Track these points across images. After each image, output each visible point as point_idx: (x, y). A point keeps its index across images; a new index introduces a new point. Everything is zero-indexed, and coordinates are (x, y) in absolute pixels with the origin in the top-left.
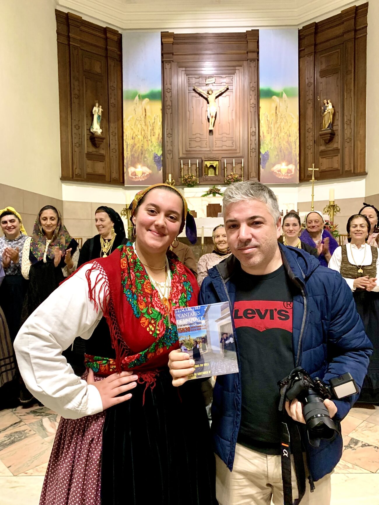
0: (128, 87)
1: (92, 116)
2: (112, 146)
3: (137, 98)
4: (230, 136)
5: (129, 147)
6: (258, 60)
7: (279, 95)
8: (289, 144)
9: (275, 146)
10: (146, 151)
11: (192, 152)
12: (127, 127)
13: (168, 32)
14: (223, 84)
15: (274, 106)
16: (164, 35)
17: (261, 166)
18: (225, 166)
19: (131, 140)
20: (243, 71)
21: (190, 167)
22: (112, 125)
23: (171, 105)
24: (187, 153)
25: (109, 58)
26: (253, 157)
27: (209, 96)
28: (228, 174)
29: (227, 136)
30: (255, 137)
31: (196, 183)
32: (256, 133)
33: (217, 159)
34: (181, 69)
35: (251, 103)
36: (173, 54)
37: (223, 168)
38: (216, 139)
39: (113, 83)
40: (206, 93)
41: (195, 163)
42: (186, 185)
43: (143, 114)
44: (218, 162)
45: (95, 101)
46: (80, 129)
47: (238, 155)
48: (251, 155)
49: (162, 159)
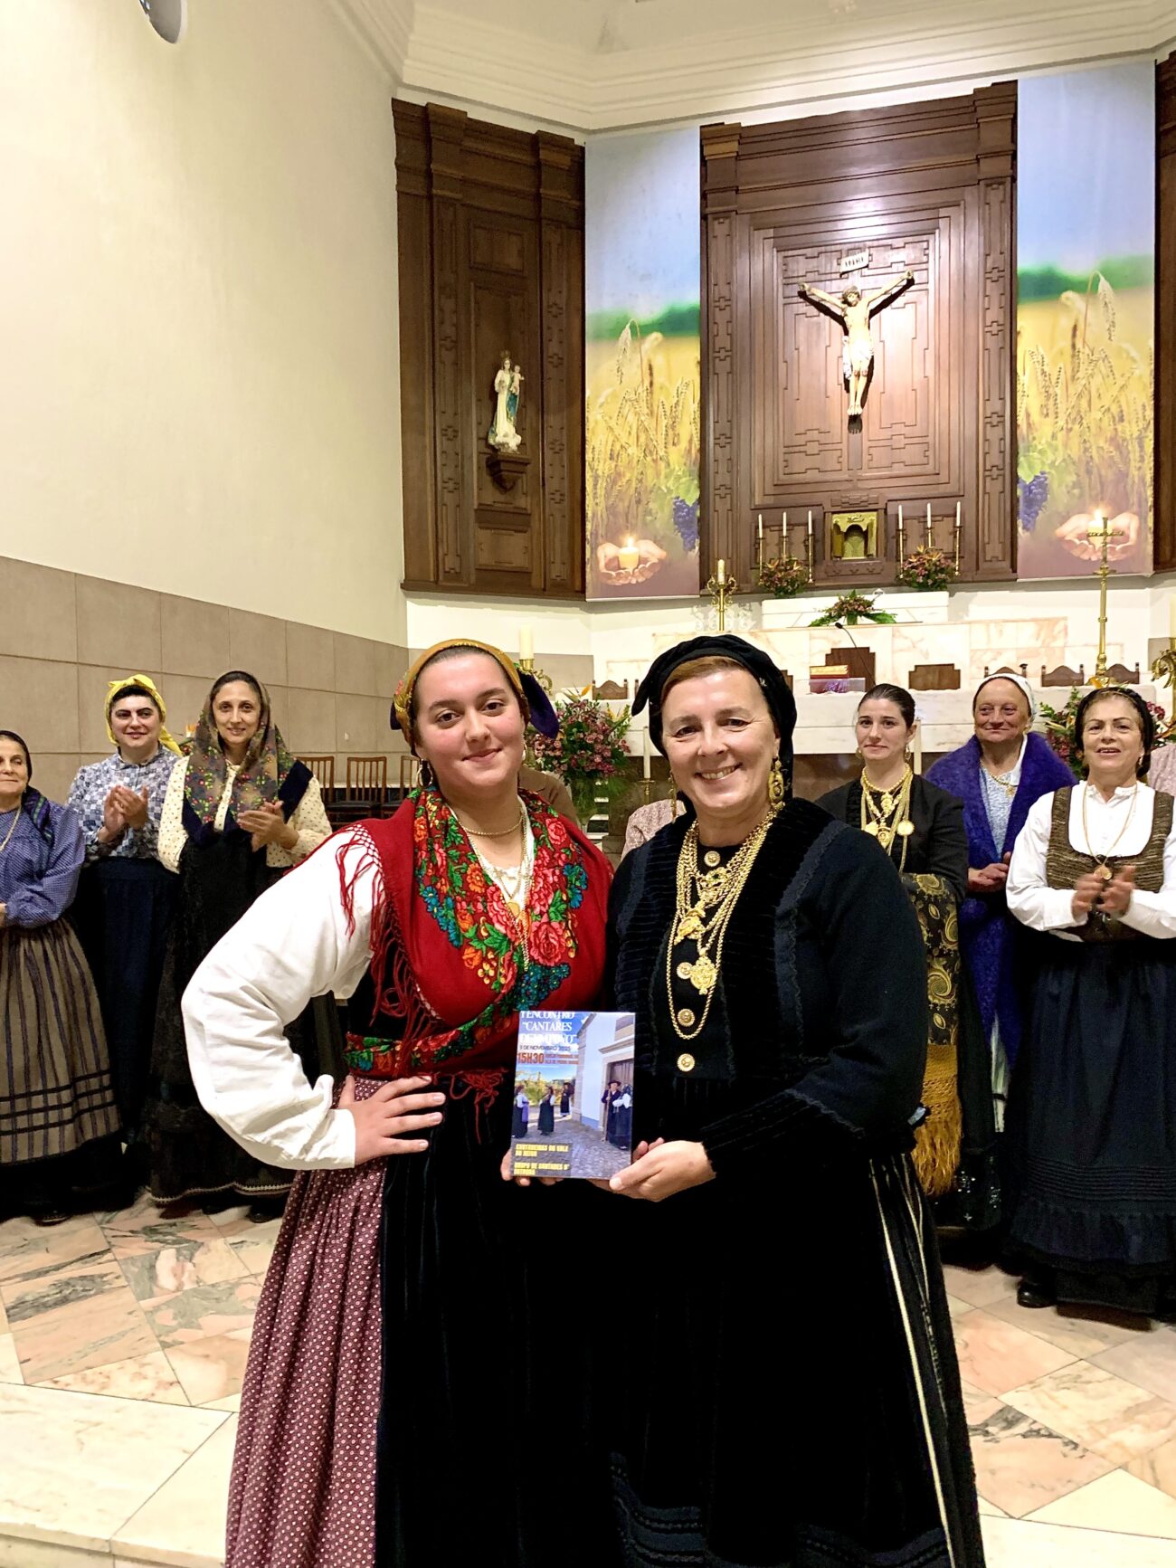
0: (599, 303)
1: (494, 396)
2: (552, 485)
3: (627, 333)
4: (917, 431)
5: (602, 484)
6: (1014, 179)
7: (1085, 288)
8: (1118, 448)
9: (1069, 456)
10: (651, 492)
11: (793, 489)
12: (596, 422)
13: (723, 124)
14: (895, 267)
15: (1066, 324)
16: (711, 135)
17: (1020, 523)
18: (901, 527)
19: (609, 462)
20: (962, 218)
21: (785, 533)
22: (553, 420)
23: (728, 348)
24: (781, 490)
25: (544, 222)
26: (995, 497)
27: (849, 310)
28: (909, 552)
29: (906, 431)
30: (998, 430)
31: (804, 583)
32: (1003, 416)
33: (871, 507)
34: (763, 233)
35: (988, 323)
36: (737, 191)
37: (894, 533)
38: (873, 444)
39: (555, 296)
40: (839, 303)
41: (804, 521)
42: (772, 592)
43: (643, 381)
44: (875, 513)
45: (502, 355)
46: (459, 438)
47: (942, 490)
48: (987, 490)
49: (698, 513)
